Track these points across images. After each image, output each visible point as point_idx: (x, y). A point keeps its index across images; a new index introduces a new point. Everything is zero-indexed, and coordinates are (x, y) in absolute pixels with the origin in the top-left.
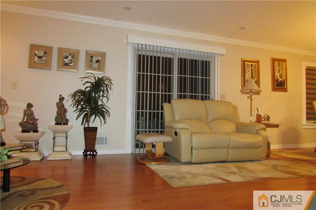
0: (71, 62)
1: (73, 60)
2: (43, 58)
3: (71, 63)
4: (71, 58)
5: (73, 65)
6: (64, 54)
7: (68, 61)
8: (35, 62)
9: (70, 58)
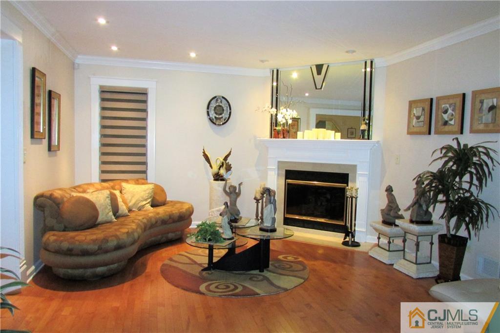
0: (452, 118)
1: (454, 113)
2: (421, 118)
3: (451, 120)
4: (452, 112)
5: (453, 124)
6: (443, 106)
7: (448, 117)
8: (413, 126)
9: (450, 111)
